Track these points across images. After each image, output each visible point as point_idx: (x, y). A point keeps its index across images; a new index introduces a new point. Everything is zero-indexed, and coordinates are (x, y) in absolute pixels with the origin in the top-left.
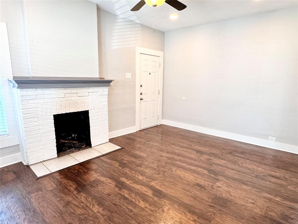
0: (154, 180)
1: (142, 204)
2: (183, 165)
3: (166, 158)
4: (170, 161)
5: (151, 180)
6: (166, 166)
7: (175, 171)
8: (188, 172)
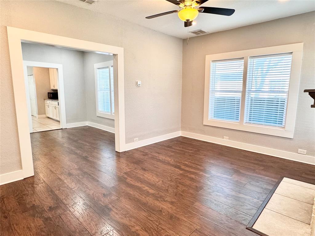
0: (181, 174)
1: (187, 163)
2: (147, 188)
3: (166, 199)
4: (161, 193)
5: (183, 174)
6: (168, 187)
7: (159, 181)
8: (147, 180)
